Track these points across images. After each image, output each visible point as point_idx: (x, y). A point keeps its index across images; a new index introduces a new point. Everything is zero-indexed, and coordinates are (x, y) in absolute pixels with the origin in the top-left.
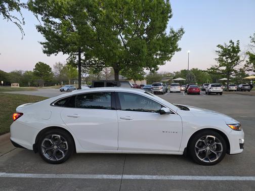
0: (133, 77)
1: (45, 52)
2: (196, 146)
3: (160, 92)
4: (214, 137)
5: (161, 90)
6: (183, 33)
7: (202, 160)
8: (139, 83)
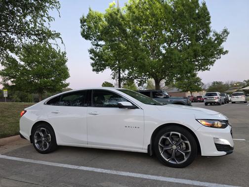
0: (189, 88)
1: (94, 70)
2: (159, 144)
3: (215, 102)
4: (180, 134)
5: (217, 100)
6: (228, 33)
7: (167, 160)
8: (196, 94)
